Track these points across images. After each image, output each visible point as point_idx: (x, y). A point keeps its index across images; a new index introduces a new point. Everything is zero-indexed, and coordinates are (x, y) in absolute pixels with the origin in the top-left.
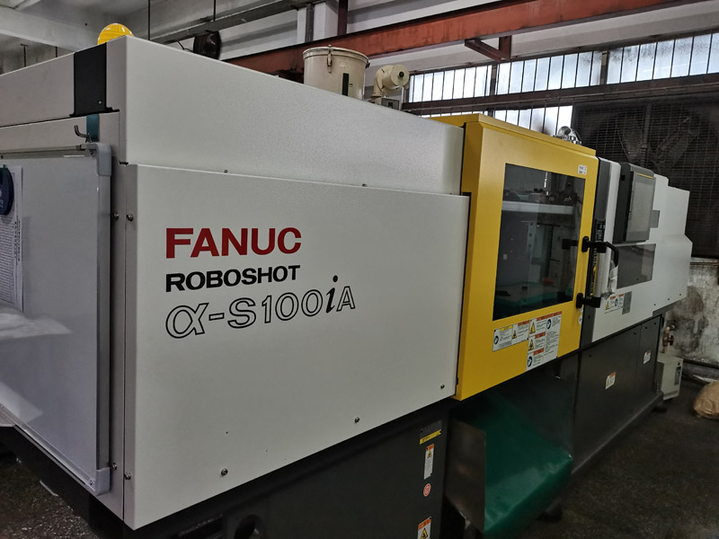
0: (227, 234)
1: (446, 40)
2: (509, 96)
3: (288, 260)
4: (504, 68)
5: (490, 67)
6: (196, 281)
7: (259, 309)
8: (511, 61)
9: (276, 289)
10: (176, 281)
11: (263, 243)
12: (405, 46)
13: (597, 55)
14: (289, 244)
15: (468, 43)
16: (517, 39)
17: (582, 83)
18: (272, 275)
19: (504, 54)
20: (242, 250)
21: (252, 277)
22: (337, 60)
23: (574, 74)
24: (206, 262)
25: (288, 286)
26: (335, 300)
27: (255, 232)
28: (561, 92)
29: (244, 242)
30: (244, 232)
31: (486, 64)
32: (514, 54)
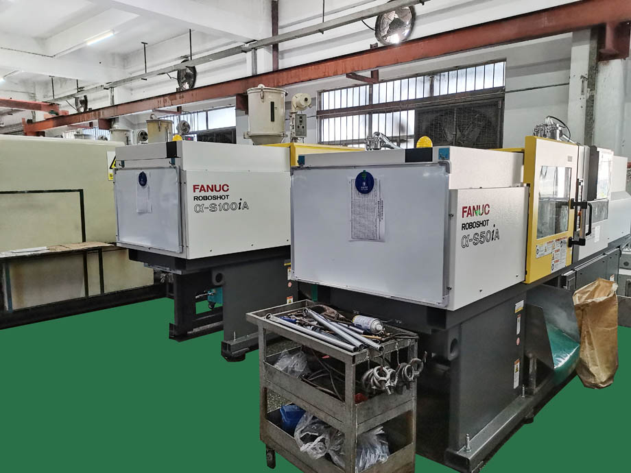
0: (208, 186)
1: (335, 74)
2: (379, 105)
3: (225, 194)
4: (376, 86)
5: (368, 86)
6: (201, 198)
7: (217, 207)
8: (379, 83)
9: (222, 202)
10: (196, 198)
11: (218, 189)
12: (313, 77)
13: (427, 78)
14: (225, 189)
15: (348, 76)
16: (381, 71)
17: (420, 96)
18: (221, 197)
19: (375, 79)
20: (212, 191)
21: (215, 198)
22: (266, 94)
23: (415, 90)
24: (203, 194)
25: (226, 201)
26: (241, 206)
27: (215, 186)
28: (408, 101)
29: (213, 188)
30: (212, 186)
31: (366, 85)
32: (380, 79)
